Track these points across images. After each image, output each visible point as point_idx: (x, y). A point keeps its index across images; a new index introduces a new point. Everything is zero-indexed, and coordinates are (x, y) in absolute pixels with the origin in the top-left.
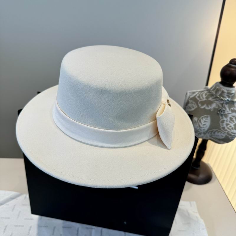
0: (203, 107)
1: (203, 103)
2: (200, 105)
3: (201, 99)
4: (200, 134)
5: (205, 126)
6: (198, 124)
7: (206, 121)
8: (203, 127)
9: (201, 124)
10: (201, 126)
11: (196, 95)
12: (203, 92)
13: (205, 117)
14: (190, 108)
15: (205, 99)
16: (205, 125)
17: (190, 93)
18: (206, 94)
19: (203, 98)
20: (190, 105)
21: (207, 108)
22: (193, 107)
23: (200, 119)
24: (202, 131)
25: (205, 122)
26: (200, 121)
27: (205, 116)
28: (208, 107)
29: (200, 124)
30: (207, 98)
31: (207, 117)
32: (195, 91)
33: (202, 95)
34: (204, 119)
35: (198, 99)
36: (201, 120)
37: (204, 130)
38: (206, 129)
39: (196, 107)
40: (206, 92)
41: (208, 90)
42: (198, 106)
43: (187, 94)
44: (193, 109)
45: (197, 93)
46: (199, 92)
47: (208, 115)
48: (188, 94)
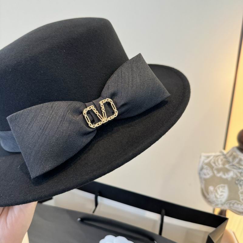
0: (219, 175)
1: (219, 170)
2: (215, 172)
3: (216, 165)
4: (217, 205)
5: (222, 197)
6: (214, 194)
7: (223, 190)
8: (220, 198)
9: (218, 194)
10: (218, 196)
11: (211, 160)
12: (219, 157)
13: (222, 187)
14: (205, 175)
15: (221, 166)
16: (221, 195)
17: (204, 156)
18: (222, 160)
19: (219, 164)
20: (205, 171)
21: (224, 177)
22: (208, 174)
23: (216, 188)
24: (219, 203)
25: (222, 192)
26: (216, 191)
27: (222, 185)
28: (224, 174)
29: (216, 194)
30: (224, 164)
31: (224, 187)
32: (210, 154)
33: (218, 161)
34: (221, 189)
35: (213, 165)
36: (218, 189)
37: (221, 201)
38: (224, 200)
39: (211, 174)
40: (222, 157)
41: (224, 155)
42: (214, 173)
43: (200, 157)
44: (208, 176)
45: (211, 157)
46: (214, 156)
47: (225, 184)
48: (203, 158)
